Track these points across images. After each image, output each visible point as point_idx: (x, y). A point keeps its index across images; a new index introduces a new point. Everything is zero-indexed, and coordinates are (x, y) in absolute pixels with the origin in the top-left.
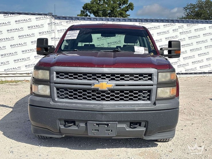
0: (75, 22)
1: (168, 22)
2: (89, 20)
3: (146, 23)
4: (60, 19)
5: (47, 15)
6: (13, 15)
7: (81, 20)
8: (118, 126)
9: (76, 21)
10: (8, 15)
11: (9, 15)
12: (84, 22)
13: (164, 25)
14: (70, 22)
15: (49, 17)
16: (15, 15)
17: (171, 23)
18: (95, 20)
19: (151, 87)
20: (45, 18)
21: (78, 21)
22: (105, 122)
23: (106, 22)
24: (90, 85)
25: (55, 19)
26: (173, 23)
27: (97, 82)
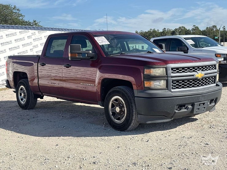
1: (22, 29)
3: (4, 29)
13: (20, 32)
17: (25, 30)
22: (203, 102)
24: (193, 76)
26: (27, 30)
27: (196, 73)
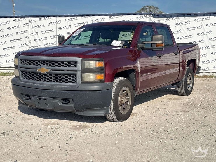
0: (173, 19)
2: (189, 17)
4: (159, 17)
5: (147, 14)
6: (117, 16)
7: (181, 17)
8: (53, 101)
9: (175, 18)
10: (112, 17)
11: (114, 16)
12: (183, 18)
14: (168, 19)
15: (148, 16)
16: (118, 16)
18: (196, 15)
19: (76, 72)
20: (145, 17)
21: (177, 18)
22: (44, 98)
23: (207, 17)
24: (36, 69)
25: (154, 17)
